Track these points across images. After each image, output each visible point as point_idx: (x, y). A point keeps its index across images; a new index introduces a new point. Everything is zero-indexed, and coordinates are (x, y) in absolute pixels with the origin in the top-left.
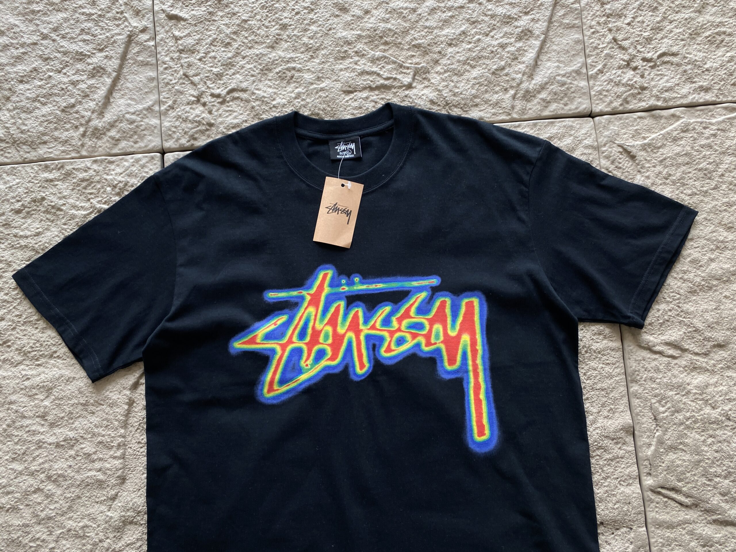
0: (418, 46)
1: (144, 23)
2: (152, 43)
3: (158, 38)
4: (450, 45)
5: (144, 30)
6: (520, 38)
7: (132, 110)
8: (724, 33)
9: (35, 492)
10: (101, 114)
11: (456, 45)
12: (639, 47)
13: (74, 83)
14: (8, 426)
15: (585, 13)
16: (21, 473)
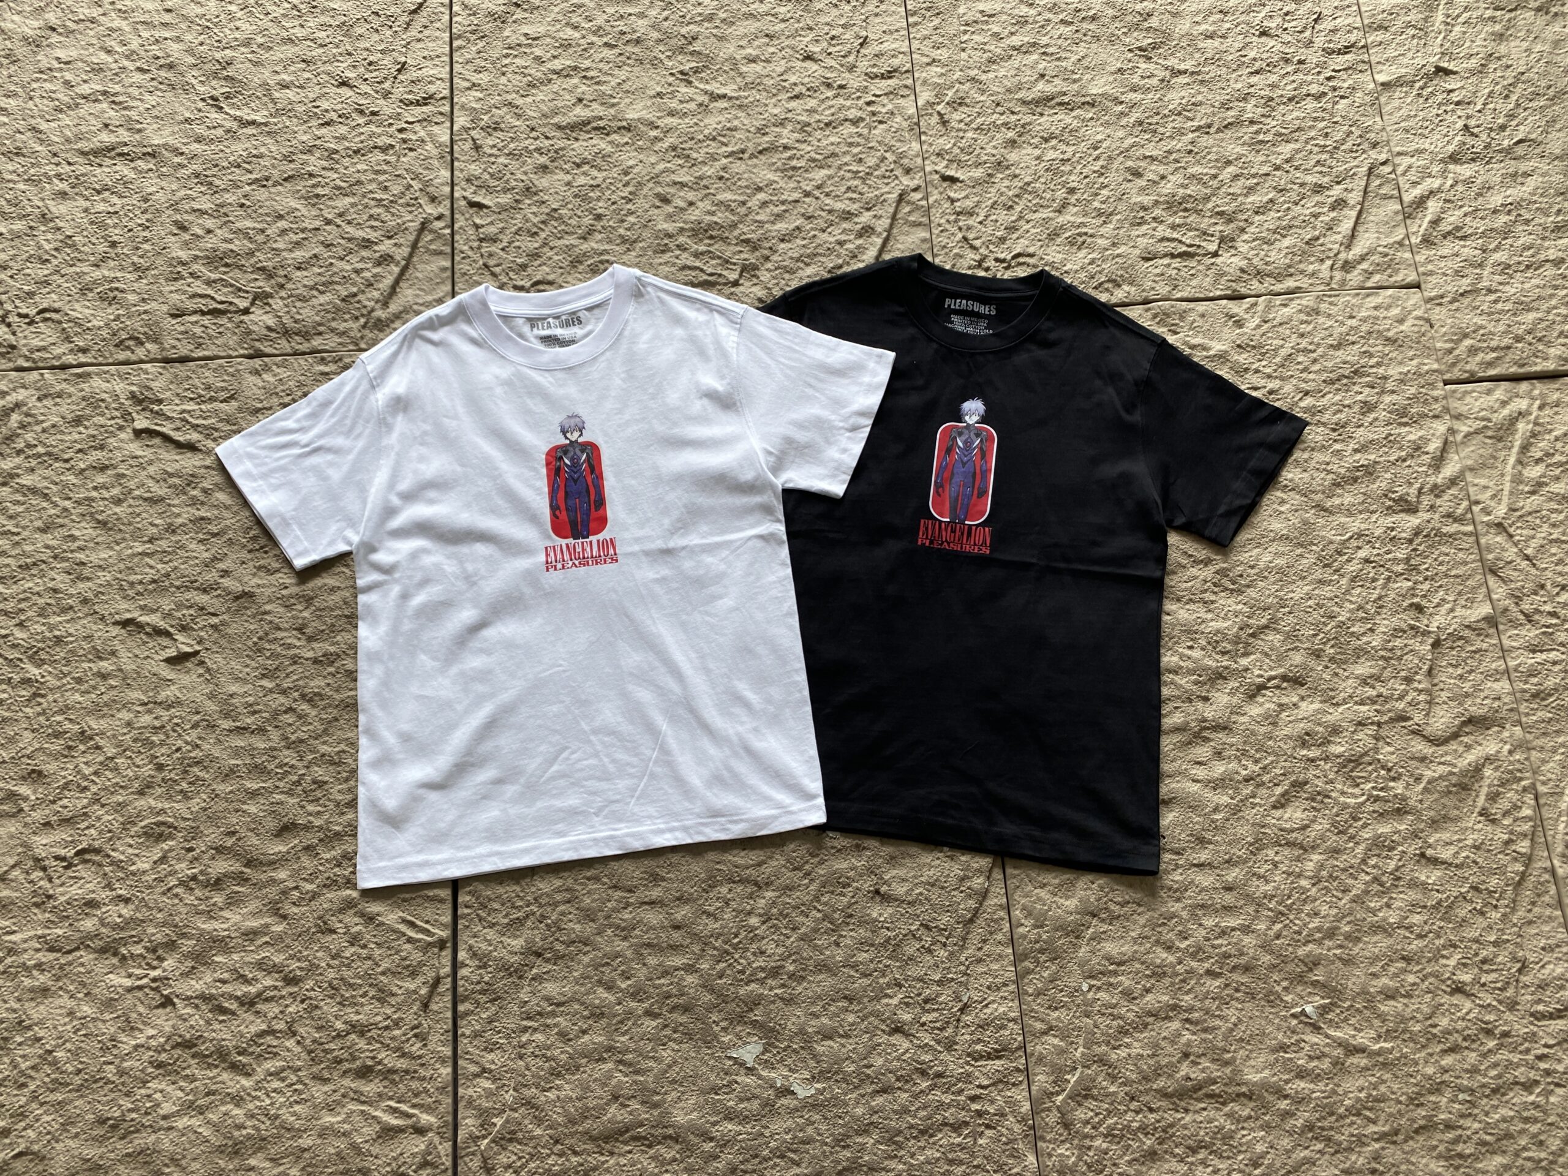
0: (747, 241)
1: (441, 210)
2: (448, 231)
3: (456, 226)
4: (782, 240)
5: (440, 218)
6: (860, 235)
7: (421, 301)
8: (1086, 234)
9: (285, 712)
10: (386, 305)
11: (789, 241)
12: (991, 247)
13: (357, 272)
14: (260, 638)
15: (933, 210)
16: (271, 691)
